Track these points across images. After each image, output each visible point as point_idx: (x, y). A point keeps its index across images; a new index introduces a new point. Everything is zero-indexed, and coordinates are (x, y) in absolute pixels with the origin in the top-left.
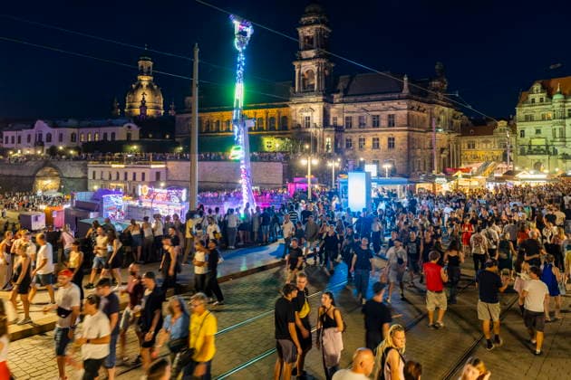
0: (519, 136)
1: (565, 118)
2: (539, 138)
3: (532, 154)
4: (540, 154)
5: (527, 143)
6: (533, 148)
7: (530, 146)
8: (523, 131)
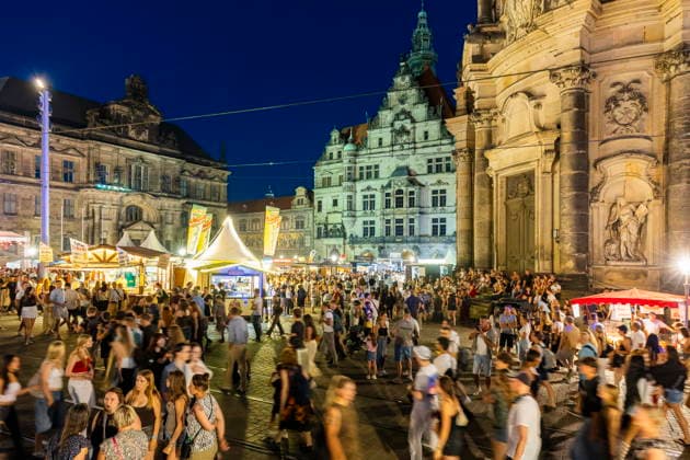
0: (316, 210)
1: (355, 181)
2: (335, 212)
3: (327, 236)
4: (336, 237)
5: (323, 220)
6: (330, 227)
7: (326, 226)
8: (320, 202)
